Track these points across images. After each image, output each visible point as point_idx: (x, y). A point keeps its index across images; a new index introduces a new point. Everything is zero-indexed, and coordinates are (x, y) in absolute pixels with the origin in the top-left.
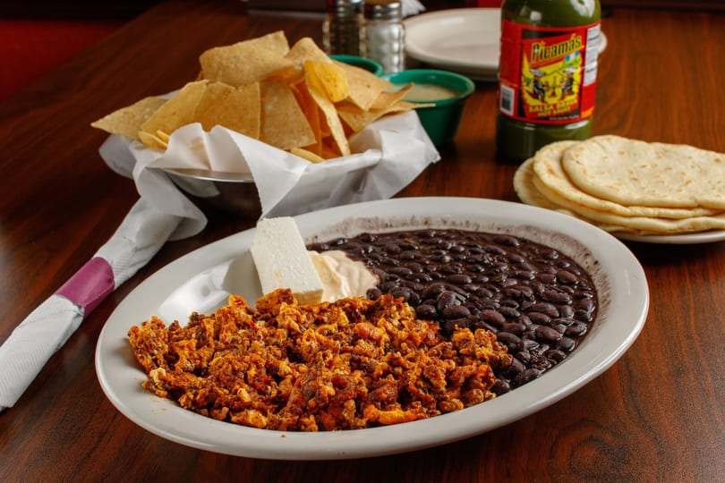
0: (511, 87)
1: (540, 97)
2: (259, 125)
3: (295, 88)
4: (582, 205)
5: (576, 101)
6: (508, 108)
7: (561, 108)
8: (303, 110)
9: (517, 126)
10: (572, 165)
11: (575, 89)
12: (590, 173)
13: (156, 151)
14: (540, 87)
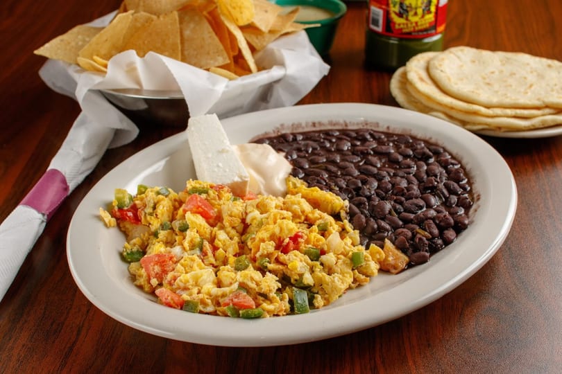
0: (380, 8)
1: (404, 16)
2: (180, 48)
3: (207, 15)
4: (452, 108)
5: (433, 19)
6: (377, 25)
7: (422, 25)
8: (216, 34)
9: (383, 39)
10: (437, 74)
11: (433, 9)
12: (453, 80)
13: (95, 74)
14: (405, 8)
